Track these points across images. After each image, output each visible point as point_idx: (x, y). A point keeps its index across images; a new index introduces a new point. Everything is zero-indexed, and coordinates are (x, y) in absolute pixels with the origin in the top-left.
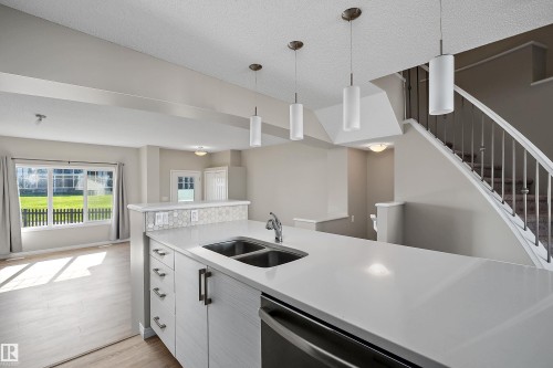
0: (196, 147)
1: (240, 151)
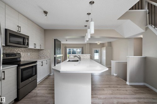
0: (97, 42)
1: (110, 42)
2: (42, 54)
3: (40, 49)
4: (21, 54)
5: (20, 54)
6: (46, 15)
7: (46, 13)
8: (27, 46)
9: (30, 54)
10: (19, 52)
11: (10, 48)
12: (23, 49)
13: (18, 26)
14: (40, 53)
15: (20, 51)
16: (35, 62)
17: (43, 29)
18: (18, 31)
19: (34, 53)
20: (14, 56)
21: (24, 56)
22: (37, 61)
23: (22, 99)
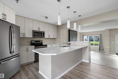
3: (53, 38)
5: (42, 41)
7: (46, 17)
8: (43, 37)
13: (38, 28)
22: (47, 45)
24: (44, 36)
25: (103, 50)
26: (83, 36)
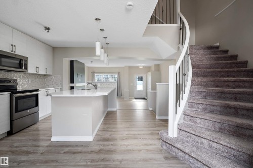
0: (139, 65)
1: (159, 65)
2: (50, 81)
3: (45, 74)
4: (18, 80)
5: (16, 80)
6: (48, 32)
7: (47, 28)
8: (24, 70)
9: (32, 81)
10: (14, 78)
11: (3, 72)
12: (20, 74)
13: (12, 45)
14: (47, 80)
15: (16, 77)
16: (37, 90)
17: (51, 46)
18: (12, 51)
19: (37, 80)
20: (8, 83)
21: (23, 83)
22: (38, 90)
23: (17, 132)
24: (26, 68)
25: (121, 96)
26: (93, 73)
